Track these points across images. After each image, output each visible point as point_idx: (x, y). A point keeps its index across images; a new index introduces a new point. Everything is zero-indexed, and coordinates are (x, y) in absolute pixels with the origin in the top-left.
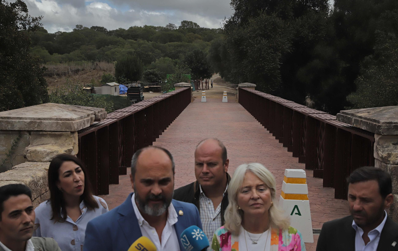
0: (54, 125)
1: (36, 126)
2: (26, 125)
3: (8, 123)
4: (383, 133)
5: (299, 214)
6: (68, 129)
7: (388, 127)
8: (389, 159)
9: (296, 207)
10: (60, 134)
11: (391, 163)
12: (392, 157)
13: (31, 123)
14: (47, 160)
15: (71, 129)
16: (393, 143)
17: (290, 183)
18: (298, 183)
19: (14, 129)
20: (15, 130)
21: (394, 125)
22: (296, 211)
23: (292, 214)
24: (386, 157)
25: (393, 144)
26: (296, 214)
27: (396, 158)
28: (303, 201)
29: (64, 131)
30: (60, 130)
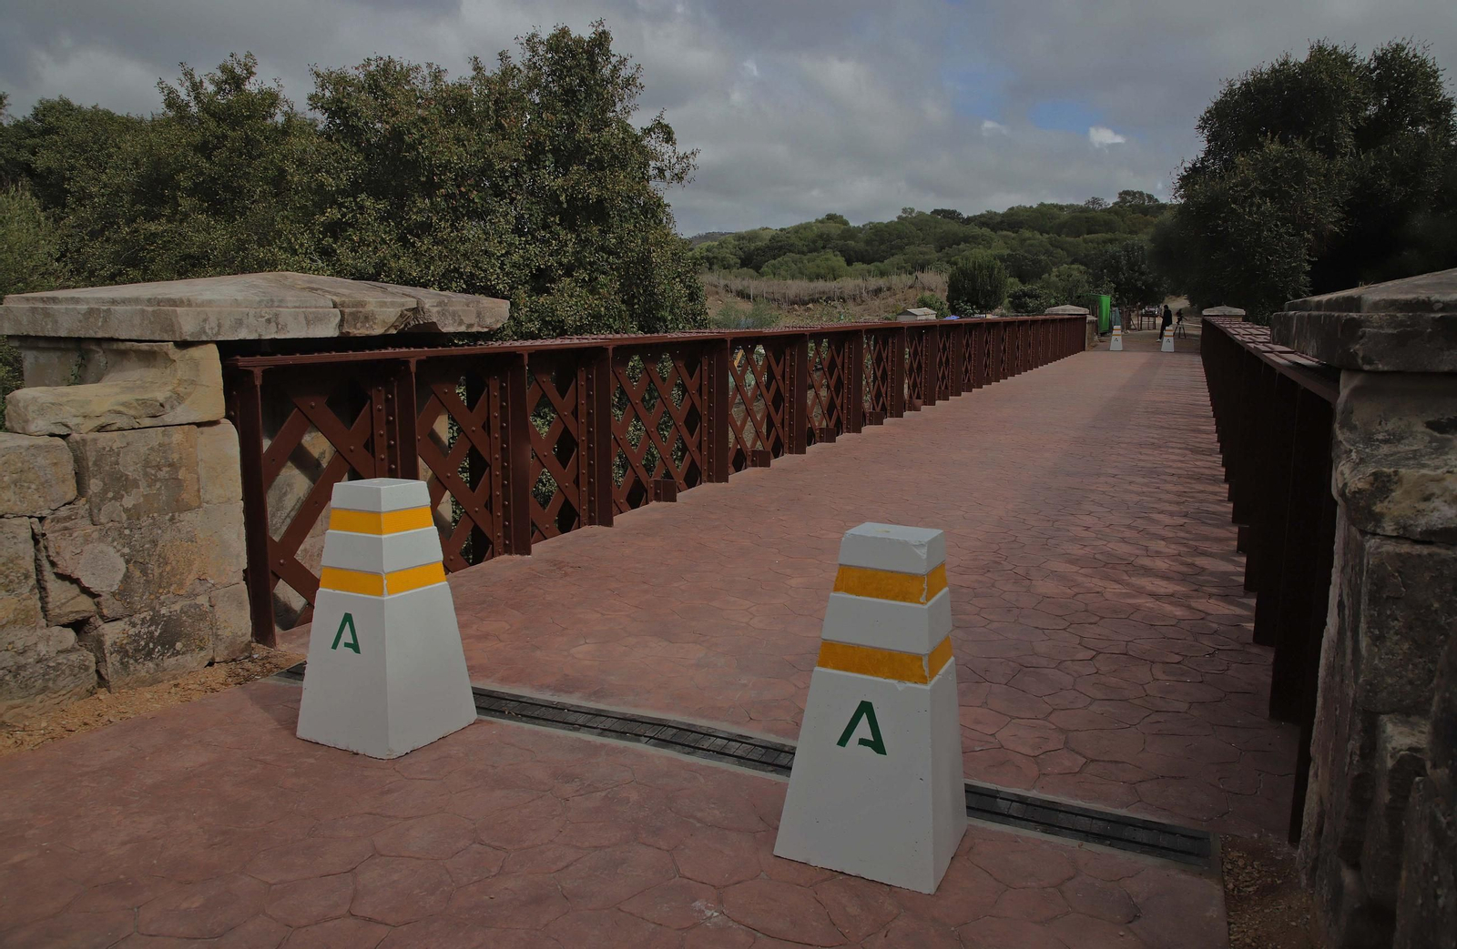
0: (137, 321)
1: (100, 324)
2: (80, 321)
3: (46, 313)
4: (1370, 362)
5: (877, 745)
6: (166, 332)
7: (1401, 324)
8: (1378, 508)
9: (866, 708)
10: (147, 348)
11: (1389, 528)
12: (1396, 494)
13: (91, 312)
14: (38, 429)
15: (174, 332)
16: (1431, 419)
17: (849, 590)
18: (887, 598)
19: (59, 335)
20: (60, 338)
21: (1440, 315)
22: (863, 729)
23: (843, 741)
24: (1360, 491)
25: (1430, 425)
26: (863, 742)
27: (1422, 506)
28: (900, 686)
29: (158, 339)
30: (152, 338)
